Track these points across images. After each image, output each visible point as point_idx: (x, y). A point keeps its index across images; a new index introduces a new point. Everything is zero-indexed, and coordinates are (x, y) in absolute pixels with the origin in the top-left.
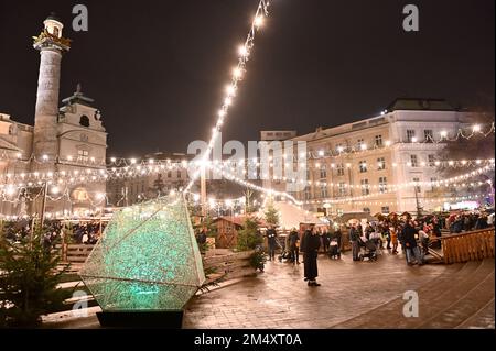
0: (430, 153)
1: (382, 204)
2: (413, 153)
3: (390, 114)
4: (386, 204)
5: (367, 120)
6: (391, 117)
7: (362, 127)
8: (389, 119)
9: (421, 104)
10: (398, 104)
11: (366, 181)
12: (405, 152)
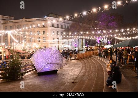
0: (58, 31)
1: (44, 45)
2: (54, 30)
3: (48, 17)
4: (45, 45)
5: (41, 18)
6: (48, 18)
7: (39, 20)
8: (48, 19)
9: (56, 16)
10: (50, 15)
11: (39, 37)
12: (51, 30)
